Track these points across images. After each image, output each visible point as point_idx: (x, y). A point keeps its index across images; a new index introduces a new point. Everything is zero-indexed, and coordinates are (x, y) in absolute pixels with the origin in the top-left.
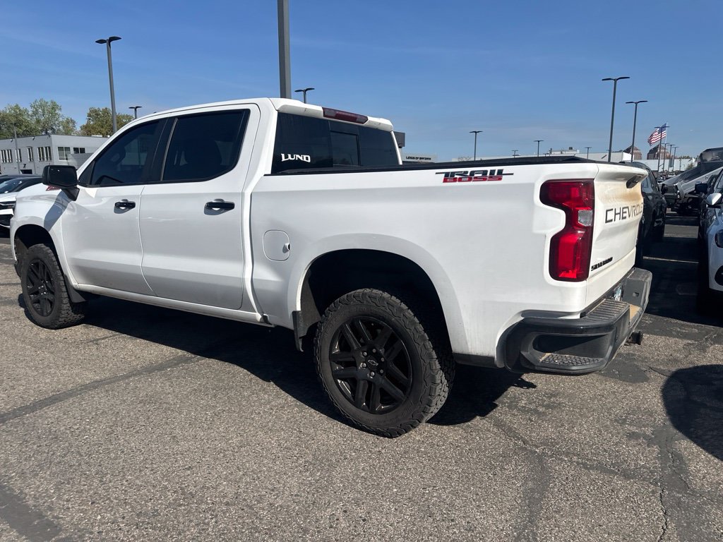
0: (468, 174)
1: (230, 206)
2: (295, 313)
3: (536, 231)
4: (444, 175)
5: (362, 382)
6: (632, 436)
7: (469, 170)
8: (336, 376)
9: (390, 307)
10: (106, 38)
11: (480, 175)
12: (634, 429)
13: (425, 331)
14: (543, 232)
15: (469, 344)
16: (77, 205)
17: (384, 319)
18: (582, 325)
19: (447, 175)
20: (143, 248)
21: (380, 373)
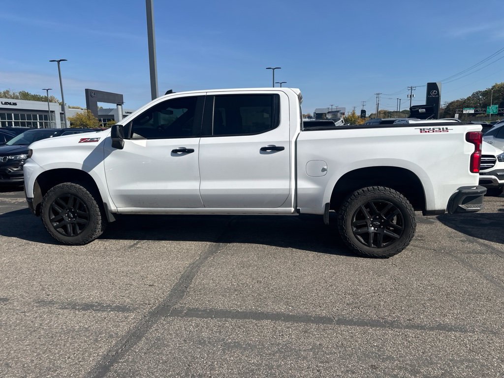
0: (432, 129)
1: (281, 149)
2: (327, 205)
3: (465, 153)
4: (419, 130)
5: (371, 234)
6: (462, 241)
7: (432, 127)
8: (355, 234)
11: (438, 130)
14: (468, 153)
15: (436, 205)
16: (123, 152)
17: (388, 200)
19: (421, 130)
20: (201, 178)
21: (381, 228)
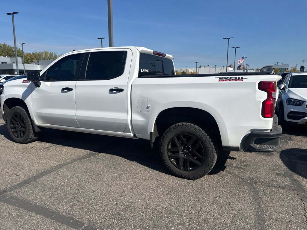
0: (229, 78)
1: (122, 90)
2: (151, 133)
3: (257, 100)
4: (219, 78)
5: (181, 159)
6: (278, 174)
7: (229, 77)
8: (170, 157)
9: (195, 130)
10: (12, 12)
11: (234, 79)
12: (278, 172)
13: (210, 138)
14: (259, 100)
15: (230, 143)
16: (40, 89)
17: (192, 134)
18: (272, 134)
19: (220, 78)
20: (76, 108)
21: (189, 155)
